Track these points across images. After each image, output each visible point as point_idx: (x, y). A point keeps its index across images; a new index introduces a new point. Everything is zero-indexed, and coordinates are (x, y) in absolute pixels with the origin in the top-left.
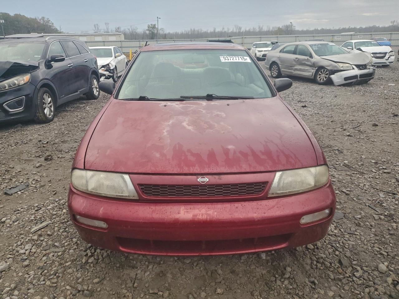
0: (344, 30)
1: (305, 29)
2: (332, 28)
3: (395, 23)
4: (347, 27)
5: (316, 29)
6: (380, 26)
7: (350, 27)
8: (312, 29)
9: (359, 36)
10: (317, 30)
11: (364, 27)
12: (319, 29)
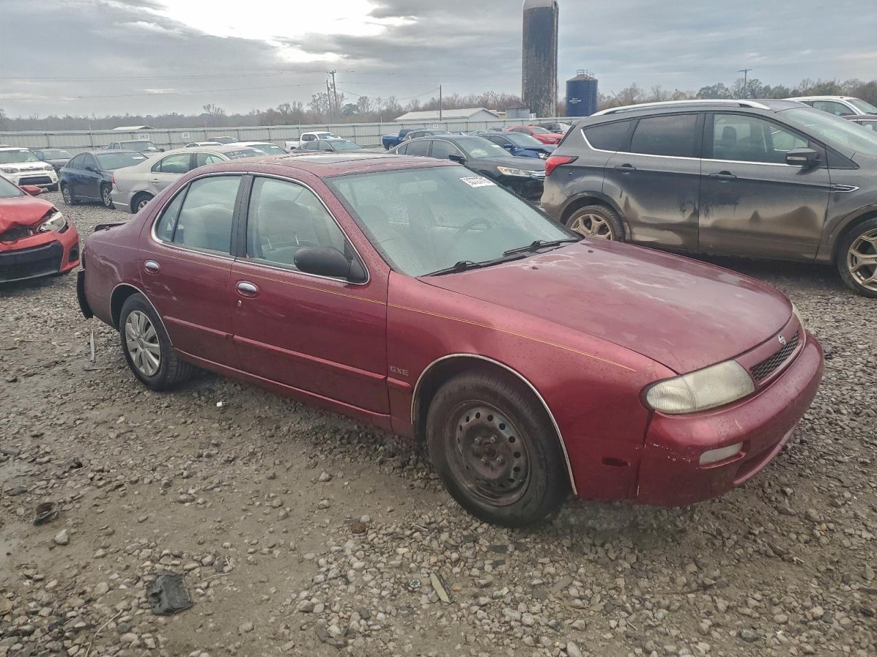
0: (118, 121)
1: (26, 117)
2: (90, 117)
3: (211, 110)
4: (123, 115)
5: (54, 116)
6: (186, 115)
7: (127, 115)
8: (42, 116)
9: (183, 134)
10: (57, 119)
11: (155, 115)
12: (61, 117)
